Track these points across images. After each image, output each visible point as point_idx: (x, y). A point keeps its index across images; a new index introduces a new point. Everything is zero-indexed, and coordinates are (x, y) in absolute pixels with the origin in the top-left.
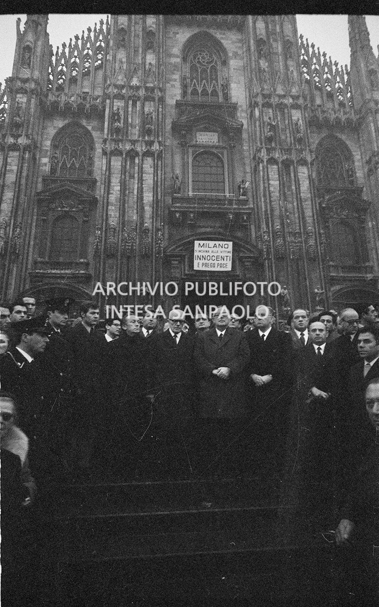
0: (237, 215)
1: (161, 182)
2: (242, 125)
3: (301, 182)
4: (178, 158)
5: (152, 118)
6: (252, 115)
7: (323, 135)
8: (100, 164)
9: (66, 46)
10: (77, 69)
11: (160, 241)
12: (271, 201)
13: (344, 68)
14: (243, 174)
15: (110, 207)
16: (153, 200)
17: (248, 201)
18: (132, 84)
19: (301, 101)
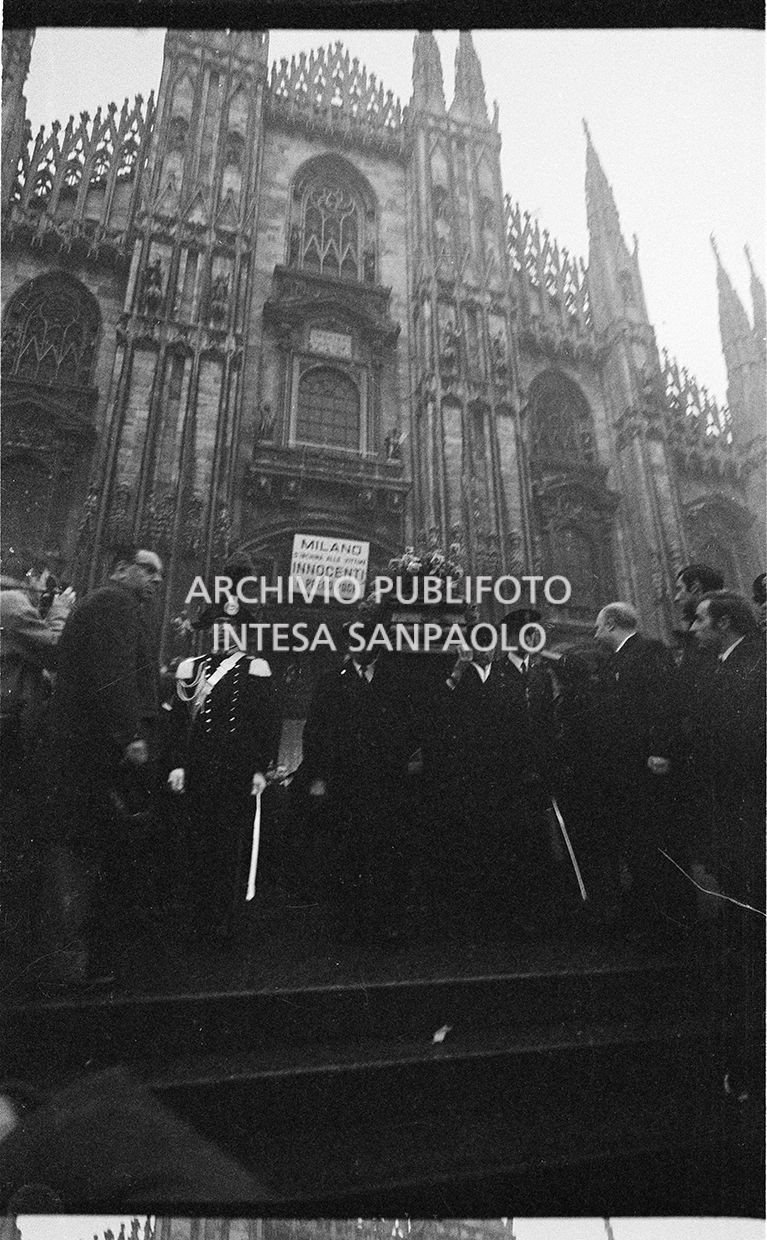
0: (382, 495)
1: (235, 414)
2: (399, 330)
3: (502, 447)
4: (271, 374)
5: (225, 288)
6: (417, 314)
7: (542, 368)
8: (109, 362)
9: (60, 128)
10: (78, 173)
12: (445, 474)
13: (577, 262)
14: (395, 420)
15: (122, 451)
16: (216, 446)
17: (402, 469)
18: (190, 220)
19: (505, 302)
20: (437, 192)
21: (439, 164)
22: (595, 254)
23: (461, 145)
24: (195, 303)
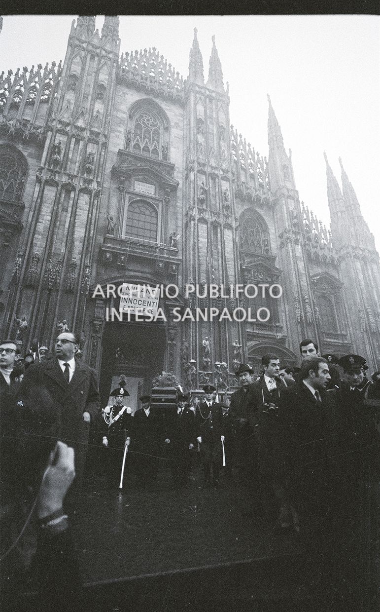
0: (167, 264)
1: (95, 220)
2: (178, 184)
3: (226, 244)
4: (114, 201)
5: (93, 158)
6: (187, 178)
7: (245, 207)
8: (31, 190)
9: (12, 74)
10: (20, 96)
11: (87, 278)
12: (199, 256)
13: (264, 159)
14: (175, 226)
15: (36, 236)
16: (85, 236)
18: (77, 124)
19: (230, 175)
20: (199, 121)
21: (200, 108)
22: (271, 155)
23: (211, 101)
24: (77, 164)
